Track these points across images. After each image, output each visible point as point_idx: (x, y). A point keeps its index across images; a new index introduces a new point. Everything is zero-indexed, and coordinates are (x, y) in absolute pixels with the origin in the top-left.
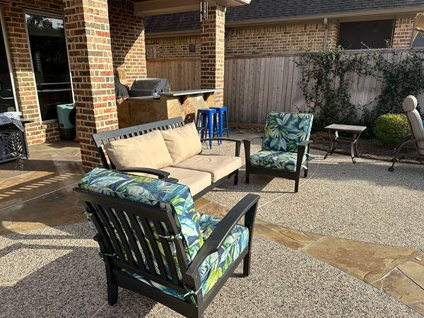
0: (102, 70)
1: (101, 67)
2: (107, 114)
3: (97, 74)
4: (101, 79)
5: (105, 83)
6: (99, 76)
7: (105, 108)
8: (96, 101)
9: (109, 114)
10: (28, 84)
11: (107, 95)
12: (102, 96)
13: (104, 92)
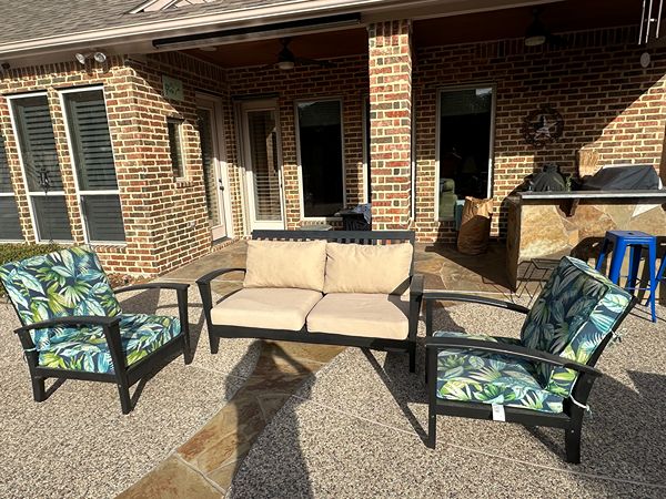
0: (388, 161)
1: (387, 156)
2: (390, 215)
3: (381, 164)
4: (385, 172)
5: (393, 175)
6: (384, 167)
7: (389, 208)
8: (375, 198)
9: (394, 215)
10: (427, 174)
11: (393, 191)
12: (385, 192)
13: (389, 188)
